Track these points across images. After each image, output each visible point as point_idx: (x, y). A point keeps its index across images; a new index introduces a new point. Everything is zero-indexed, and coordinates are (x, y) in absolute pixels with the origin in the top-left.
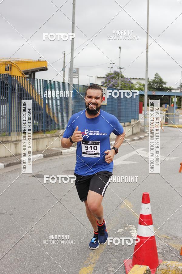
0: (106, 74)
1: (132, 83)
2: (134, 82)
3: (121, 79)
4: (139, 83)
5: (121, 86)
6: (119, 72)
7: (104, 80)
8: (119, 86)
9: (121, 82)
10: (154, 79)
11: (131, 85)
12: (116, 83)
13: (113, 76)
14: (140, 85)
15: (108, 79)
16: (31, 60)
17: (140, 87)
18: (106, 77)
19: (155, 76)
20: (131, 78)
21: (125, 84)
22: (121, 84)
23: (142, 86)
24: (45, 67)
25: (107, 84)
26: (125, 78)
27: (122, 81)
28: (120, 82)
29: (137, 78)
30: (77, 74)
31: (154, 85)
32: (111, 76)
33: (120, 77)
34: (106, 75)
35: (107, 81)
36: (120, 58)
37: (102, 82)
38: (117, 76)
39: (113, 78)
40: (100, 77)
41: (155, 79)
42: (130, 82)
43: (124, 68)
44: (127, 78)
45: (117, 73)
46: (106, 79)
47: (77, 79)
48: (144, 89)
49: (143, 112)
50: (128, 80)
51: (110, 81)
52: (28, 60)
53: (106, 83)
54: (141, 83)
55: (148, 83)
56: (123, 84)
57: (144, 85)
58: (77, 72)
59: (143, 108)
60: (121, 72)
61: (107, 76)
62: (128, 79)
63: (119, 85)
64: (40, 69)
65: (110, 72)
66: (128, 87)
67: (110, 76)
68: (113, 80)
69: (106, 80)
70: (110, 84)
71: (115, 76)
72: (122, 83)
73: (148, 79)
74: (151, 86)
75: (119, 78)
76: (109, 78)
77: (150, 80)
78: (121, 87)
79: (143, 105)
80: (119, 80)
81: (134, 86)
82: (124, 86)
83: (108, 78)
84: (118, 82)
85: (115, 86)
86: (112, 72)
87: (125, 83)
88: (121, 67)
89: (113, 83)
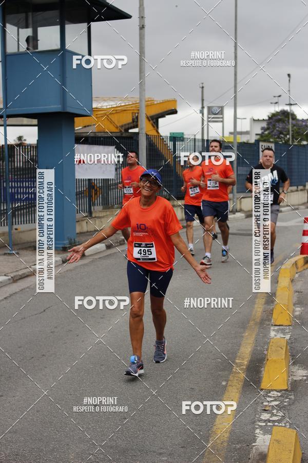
3: (292, 123)
5: (293, 134)
6: (289, 111)
7: (265, 125)
8: (289, 134)
9: (292, 127)
12: (284, 128)
13: (279, 117)
15: (271, 123)
18: (267, 118)
21: (299, 131)
22: (292, 131)
24: (173, 108)
25: (271, 130)
26: (298, 120)
27: (294, 126)
28: (290, 127)
30: (221, 116)
32: (276, 118)
33: (290, 119)
35: (271, 126)
37: (262, 128)
38: (286, 117)
39: (279, 121)
40: (258, 120)
42: (306, 125)
43: (296, 104)
44: (301, 120)
45: (286, 114)
46: (267, 122)
50: (304, 124)
51: (274, 125)
53: (268, 129)
56: (295, 129)
58: (220, 113)
60: (291, 110)
61: (270, 118)
62: (303, 120)
63: (289, 131)
65: (275, 111)
67: (274, 118)
68: (279, 124)
69: (268, 124)
70: (275, 131)
71: (282, 117)
72: (293, 129)
75: (288, 121)
76: (273, 121)
80: (289, 124)
82: (297, 132)
83: (271, 121)
84: (287, 127)
85: (283, 134)
86: (278, 111)
87: (299, 129)
88: (292, 103)
89: (280, 130)
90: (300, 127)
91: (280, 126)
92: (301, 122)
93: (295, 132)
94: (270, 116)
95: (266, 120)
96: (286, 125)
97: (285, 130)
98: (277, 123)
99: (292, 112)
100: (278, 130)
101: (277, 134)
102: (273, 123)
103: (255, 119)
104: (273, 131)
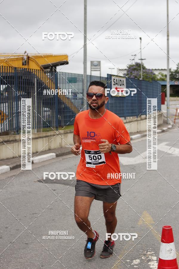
0: (128, 65)
1: (154, 74)
2: (156, 73)
3: (142, 71)
4: (161, 74)
6: (140, 63)
7: (125, 72)
8: (140, 78)
9: (143, 74)
10: (176, 69)
11: (153, 76)
12: (138, 74)
13: (135, 67)
14: (162, 75)
15: (129, 71)
16: (52, 55)
17: (163, 78)
18: (127, 68)
19: (177, 66)
20: (152, 69)
21: (147, 75)
22: (143, 76)
23: (164, 76)
24: (65, 60)
25: (129, 76)
27: (144, 72)
28: (141, 73)
29: (159, 69)
30: (99, 67)
31: (176, 76)
34: (128, 67)
35: (129, 73)
36: (141, 49)
37: (124, 74)
38: (139, 67)
39: (134, 69)
40: (122, 69)
41: (178, 69)
42: (152, 73)
43: (145, 59)
45: (138, 65)
46: (127, 71)
47: (99, 72)
48: (166, 79)
49: (166, 103)
50: (150, 71)
51: (131, 72)
52: (49, 54)
53: (127, 74)
54: (163, 74)
55: (170, 73)
56: (145, 75)
57: (166, 76)
58: (98, 65)
59: (166, 98)
60: (142, 63)
62: (149, 70)
63: (141, 76)
64: (61, 63)
65: (132, 63)
66: (150, 78)
67: (131, 67)
68: (134, 71)
70: (132, 76)
71: (137, 67)
73: (170, 69)
74: (174, 77)
75: (140, 69)
76: (131, 70)
77: (172, 70)
78: (143, 79)
79: (166, 96)
81: (156, 77)
82: (146, 77)
83: (129, 70)
84: (139, 73)
85: (137, 78)
86: (134, 64)
87: (147, 74)
88: (143, 59)
89: (135, 75)
90: (147, 73)
91: (135, 73)
92: (148, 71)
93: (145, 76)
94: (129, 67)
95: (127, 70)
96: (139, 72)
97: (138, 75)
98: (133, 71)
99: (142, 64)
100: (134, 76)
101: (133, 78)
102: (131, 71)
103: (120, 69)
104: (130, 76)
